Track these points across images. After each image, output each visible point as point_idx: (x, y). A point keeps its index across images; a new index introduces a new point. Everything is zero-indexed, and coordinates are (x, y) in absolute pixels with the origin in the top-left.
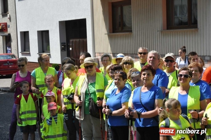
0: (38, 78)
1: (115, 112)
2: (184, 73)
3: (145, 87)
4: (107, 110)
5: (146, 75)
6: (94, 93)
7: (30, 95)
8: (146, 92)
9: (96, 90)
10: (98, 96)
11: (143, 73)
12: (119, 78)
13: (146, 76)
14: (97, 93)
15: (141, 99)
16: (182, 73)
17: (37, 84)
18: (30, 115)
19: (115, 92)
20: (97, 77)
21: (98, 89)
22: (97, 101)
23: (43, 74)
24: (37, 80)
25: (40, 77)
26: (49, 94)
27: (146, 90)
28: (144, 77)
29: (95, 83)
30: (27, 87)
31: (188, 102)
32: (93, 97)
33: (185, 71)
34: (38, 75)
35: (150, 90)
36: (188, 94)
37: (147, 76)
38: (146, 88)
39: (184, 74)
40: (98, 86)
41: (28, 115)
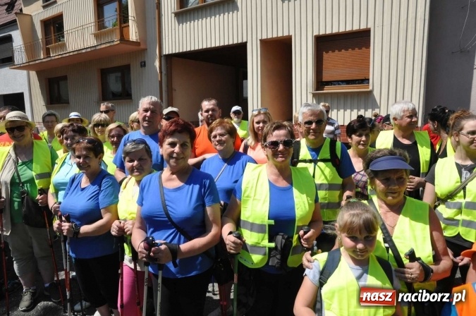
1: (85, 229)
2: (280, 136)
3: (173, 174)
4: (66, 226)
5: (178, 145)
6: (31, 181)
8: (179, 189)
9: (34, 174)
10: (39, 187)
11: (169, 140)
12: (84, 153)
13: (177, 149)
14: (37, 181)
15: (169, 208)
16: (277, 136)
19: (79, 183)
20: (36, 149)
21: (38, 172)
22: (38, 197)
27: (177, 183)
28: (173, 152)
29: (31, 161)
31: (296, 207)
32: (29, 189)
33: (282, 132)
35: (188, 182)
36: (292, 184)
37: (180, 148)
38: (174, 176)
39: (283, 138)
40: (38, 166)
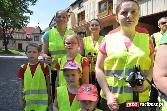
0: (52, 41)
7: (39, 66)
17: (51, 49)
18: (36, 97)
23: (59, 37)
24: (51, 44)
25: (55, 40)
26: (72, 66)
30: (34, 52)
34: (52, 37)
41: (33, 97)
